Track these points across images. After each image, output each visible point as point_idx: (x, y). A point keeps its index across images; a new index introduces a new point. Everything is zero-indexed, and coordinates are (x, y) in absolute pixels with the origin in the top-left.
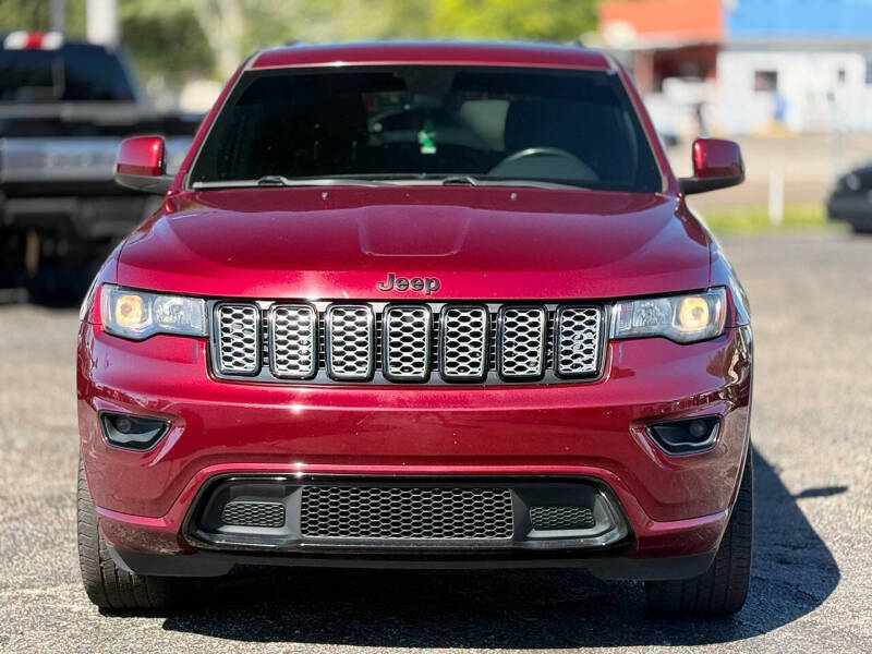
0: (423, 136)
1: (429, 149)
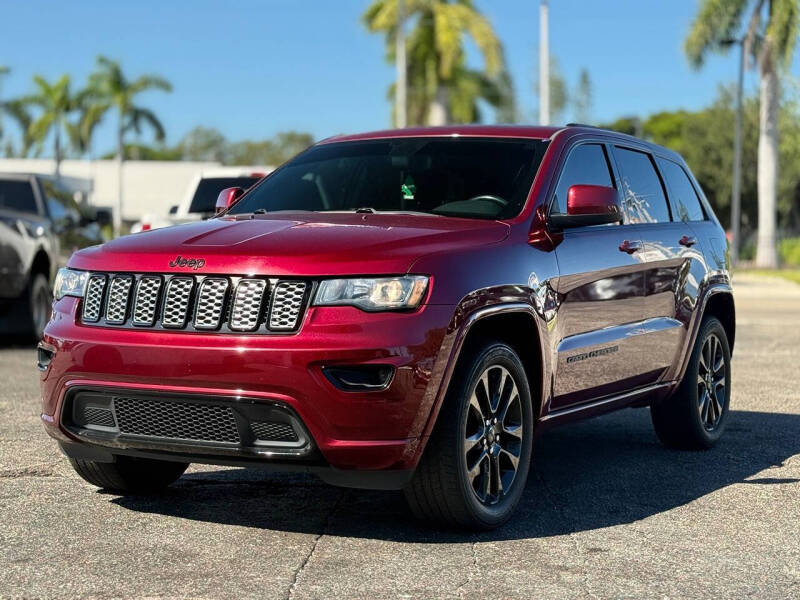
0: (405, 187)
1: (409, 197)
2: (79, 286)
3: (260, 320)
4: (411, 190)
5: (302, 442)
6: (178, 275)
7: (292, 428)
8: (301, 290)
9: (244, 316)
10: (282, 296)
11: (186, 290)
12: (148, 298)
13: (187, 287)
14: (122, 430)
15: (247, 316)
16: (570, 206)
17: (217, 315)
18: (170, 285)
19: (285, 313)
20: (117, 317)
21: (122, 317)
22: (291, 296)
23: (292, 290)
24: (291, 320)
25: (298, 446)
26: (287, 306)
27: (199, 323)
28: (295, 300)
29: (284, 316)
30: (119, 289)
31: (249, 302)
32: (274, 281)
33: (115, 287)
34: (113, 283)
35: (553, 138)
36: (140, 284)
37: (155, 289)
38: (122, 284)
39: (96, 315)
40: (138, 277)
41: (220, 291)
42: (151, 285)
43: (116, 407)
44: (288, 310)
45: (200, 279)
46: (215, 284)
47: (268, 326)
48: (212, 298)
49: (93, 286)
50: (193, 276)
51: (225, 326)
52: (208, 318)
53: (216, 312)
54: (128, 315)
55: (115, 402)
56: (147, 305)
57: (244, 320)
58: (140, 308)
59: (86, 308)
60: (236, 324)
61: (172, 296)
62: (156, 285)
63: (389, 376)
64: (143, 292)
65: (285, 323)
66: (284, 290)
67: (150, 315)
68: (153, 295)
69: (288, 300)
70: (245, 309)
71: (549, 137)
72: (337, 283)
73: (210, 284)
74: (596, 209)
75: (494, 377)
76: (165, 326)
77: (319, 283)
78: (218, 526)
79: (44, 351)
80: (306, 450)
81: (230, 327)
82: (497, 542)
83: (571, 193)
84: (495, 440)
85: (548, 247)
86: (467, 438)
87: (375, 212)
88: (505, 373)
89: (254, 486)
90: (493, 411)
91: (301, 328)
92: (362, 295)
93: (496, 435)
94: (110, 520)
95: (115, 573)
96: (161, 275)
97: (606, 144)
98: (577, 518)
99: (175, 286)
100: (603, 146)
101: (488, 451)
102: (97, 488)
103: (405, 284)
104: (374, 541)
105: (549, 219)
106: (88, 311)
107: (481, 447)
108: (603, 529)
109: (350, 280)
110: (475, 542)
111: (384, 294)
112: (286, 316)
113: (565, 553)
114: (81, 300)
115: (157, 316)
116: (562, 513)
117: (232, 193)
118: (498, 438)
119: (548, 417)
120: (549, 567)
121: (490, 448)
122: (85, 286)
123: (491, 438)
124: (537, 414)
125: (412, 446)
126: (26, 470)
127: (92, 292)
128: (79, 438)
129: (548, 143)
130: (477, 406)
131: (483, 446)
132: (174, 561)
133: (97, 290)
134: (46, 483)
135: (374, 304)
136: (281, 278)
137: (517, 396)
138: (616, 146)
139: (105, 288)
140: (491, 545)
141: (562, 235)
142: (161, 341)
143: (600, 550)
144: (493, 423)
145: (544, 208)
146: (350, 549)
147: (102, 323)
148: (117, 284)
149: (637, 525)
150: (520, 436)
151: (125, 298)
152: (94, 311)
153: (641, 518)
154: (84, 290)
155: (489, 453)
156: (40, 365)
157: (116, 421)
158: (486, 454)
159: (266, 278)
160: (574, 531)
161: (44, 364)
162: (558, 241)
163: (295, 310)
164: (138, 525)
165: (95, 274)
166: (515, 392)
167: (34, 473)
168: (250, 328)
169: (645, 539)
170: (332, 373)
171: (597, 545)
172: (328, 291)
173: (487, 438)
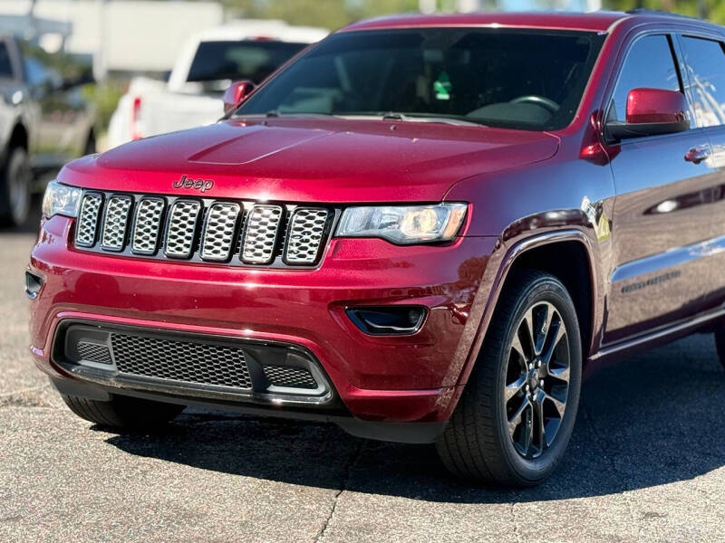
0: (438, 85)
1: (443, 96)
2: (71, 204)
3: (276, 252)
4: (445, 88)
5: (321, 389)
6: (182, 197)
7: (310, 374)
8: (322, 218)
9: (257, 247)
10: (300, 226)
11: (192, 215)
12: (150, 223)
13: (193, 211)
14: (120, 369)
15: (261, 247)
16: (630, 113)
17: (227, 245)
18: (175, 209)
19: (303, 245)
20: (114, 242)
21: (121, 243)
22: (310, 226)
23: (312, 218)
24: (311, 253)
25: (318, 394)
26: (306, 237)
27: (207, 254)
28: (316, 230)
29: (303, 248)
30: (116, 212)
31: (263, 231)
32: (291, 208)
33: (113, 209)
34: (110, 204)
35: (611, 30)
36: (140, 206)
37: (157, 212)
38: (120, 206)
39: (91, 239)
40: (138, 198)
41: (231, 218)
42: (152, 208)
43: (114, 344)
44: (307, 241)
45: (208, 203)
46: (225, 209)
47: (284, 260)
48: (221, 225)
49: (87, 206)
50: (199, 199)
51: (236, 257)
52: (216, 248)
53: (226, 241)
54: (127, 241)
55: (113, 339)
56: (148, 231)
57: (258, 251)
58: (140, 234)
59: (80, 230)
60: (248, 256)
61: (177, 222)
62: (158, 208)
63: (421, 318)
64: (144, 215)
65: (304, 256)
66: (303, 218)
67: (152, 242)
68: (156, 220)
69: (307, 229)
70: (258, 239)
71: (606, 29)
72: (363, 211)
73: (219, 209)
74: (661, 117)
75: (539, 314)
76: (169, 256)
77: (343, 210)
78: (226, 476)
79: (33, 276)
80: (326, 399)
81: (241, 258)
82: (540, 503)
83: (631, 98)
84: (539, 385)
85: (602, 159)
86: (507, 385)
87: (405, 119)
88: (552, 309)
89: (265, 424)
90: (537, 353)
91: (322, 261)
92: (391, 224)
93: (540, 379)
94: (106, 467)
95: (114, 537)
96: (163, 197)
97: (673, 34)
98: (630, 472)
99: (180, 210)
100: (669, 37)
101: (531, 399)
102: (90, 424)
103: (440, 213)
104: (401, 499)
105: (604, 128)
106: (82, 234)
107: (522, 393)
108: (660, 487)
109: (377, 208)
110: (515, 502)
111: (416, 224)
112: (305, 248)
113: (617, 518)
114: (74, 221)
115: (159, 244)
116: (613, 465)
117: (241, 88)
118: (542, 382)
119: (599, 354)
120: (599, 537)
121: (533, 394)
122: (78, 205)
123: (534, 383)
124: (586, 353)
125: (445, 396)
126: (11, 398)
127: (86, 213)
128: (72, 374)
129: (605, 36)
130: (520, 350)
131: (525, 392)
132: (179, 523)
133: (91, 210)
134: (33, 415)
135: (404, 236)
136: (299, 204)
137: (564, 335)
138: (684, 36)
139: (101, 208)
140: (533, 506)
141: (619, 147)
142: (165, 273)
143: (657, 514)
144: (536, 367)
145: (598, 115)
146: (375, 511)
147: (98, 248)
148: (115, 205)
149: (700, 482)
150: (567, 379)
151: (124, 221)
152: (88, 235)
153: (703, 473)
154: (77, 210)
155: (531, 400)
156: (28, 292)
157: (113, 359)
158: (529, 402)
159: (282, 204)
160: (626, 489)
161: (32, 290)
162: (614, 153)
163: (315, 242)
164: (137, 474)
165: (90, 192)
166: (562, 330)
167: (19, 402)
168: (265, 261)
169: (708, 501)
170: (357, 314)
171: (654, 509)
172: (353, 221)
173: (530, 383)
